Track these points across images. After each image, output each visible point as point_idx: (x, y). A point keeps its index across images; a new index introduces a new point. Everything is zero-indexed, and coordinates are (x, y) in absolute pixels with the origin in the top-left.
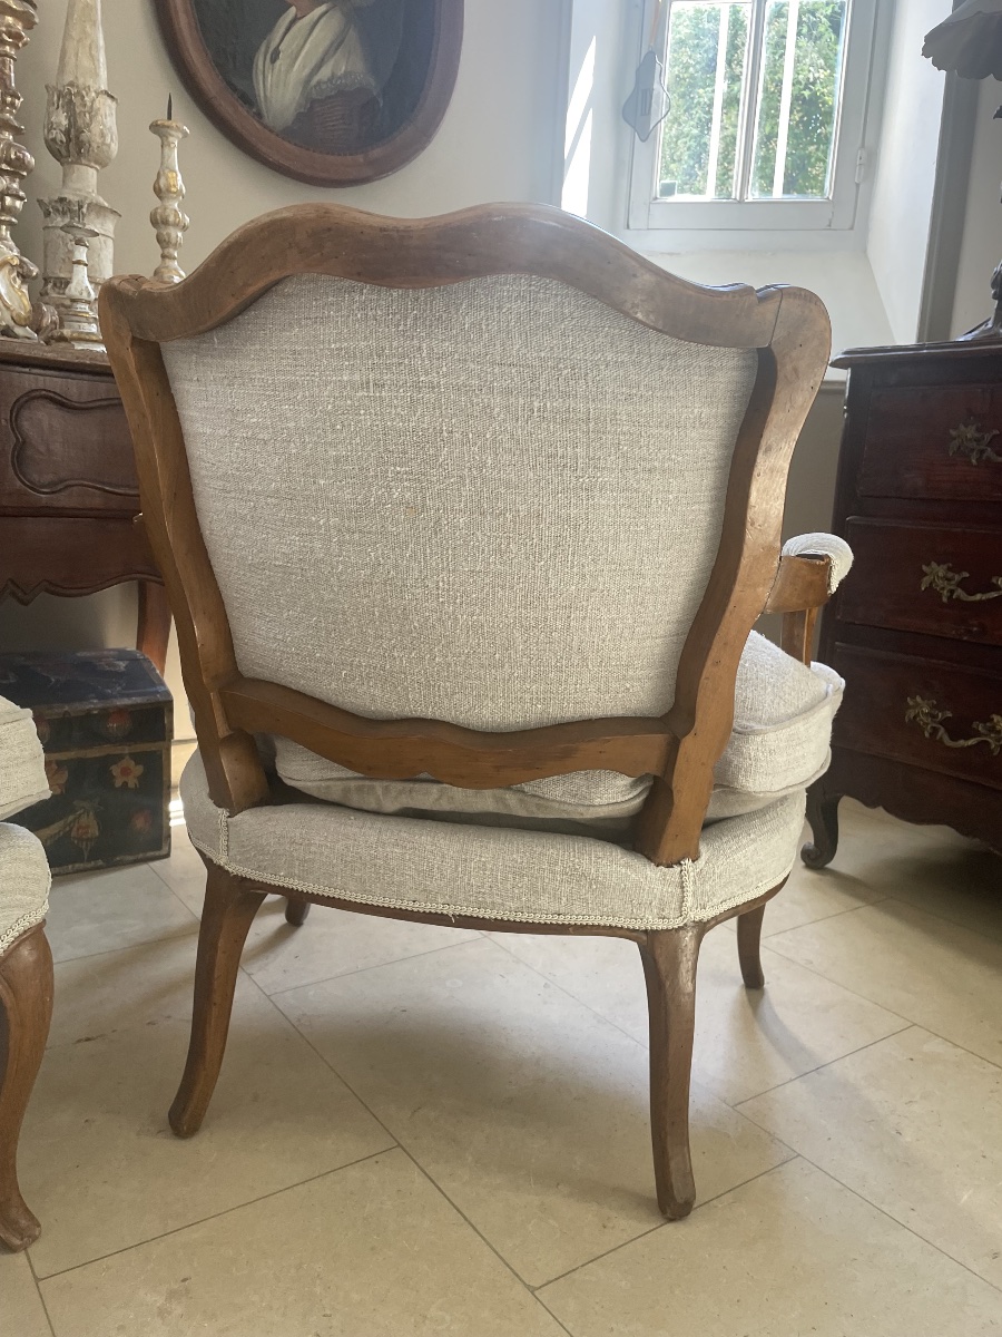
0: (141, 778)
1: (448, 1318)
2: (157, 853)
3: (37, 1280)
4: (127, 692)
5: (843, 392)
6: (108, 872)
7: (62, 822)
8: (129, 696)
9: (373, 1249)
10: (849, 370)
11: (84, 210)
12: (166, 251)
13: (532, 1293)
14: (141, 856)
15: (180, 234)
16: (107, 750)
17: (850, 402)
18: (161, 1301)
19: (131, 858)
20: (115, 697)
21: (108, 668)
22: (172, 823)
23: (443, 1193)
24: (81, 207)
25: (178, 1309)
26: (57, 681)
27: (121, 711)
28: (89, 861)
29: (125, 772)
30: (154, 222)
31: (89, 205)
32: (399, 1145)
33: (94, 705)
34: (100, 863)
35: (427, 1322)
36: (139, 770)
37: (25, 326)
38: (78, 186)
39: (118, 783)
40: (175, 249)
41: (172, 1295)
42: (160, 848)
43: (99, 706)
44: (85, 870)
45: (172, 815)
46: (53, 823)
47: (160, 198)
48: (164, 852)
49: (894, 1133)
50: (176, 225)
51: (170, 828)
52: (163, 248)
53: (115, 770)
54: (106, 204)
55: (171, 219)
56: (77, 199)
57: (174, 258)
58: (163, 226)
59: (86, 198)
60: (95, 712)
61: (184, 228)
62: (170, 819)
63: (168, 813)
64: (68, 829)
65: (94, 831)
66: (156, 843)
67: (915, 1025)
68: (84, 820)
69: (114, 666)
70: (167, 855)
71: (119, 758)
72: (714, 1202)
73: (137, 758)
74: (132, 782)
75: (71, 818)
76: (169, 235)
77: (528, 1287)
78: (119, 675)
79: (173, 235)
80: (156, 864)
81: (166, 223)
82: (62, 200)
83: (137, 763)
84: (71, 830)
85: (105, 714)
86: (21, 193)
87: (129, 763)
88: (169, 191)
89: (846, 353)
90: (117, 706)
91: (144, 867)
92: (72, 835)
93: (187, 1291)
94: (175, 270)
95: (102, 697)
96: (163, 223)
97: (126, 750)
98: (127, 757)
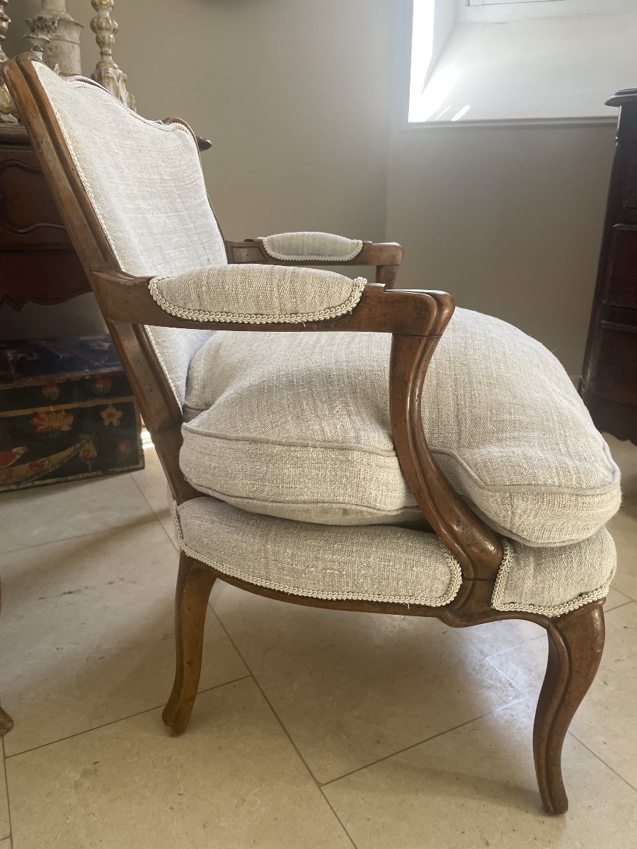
0: (121, 420)
1: (259, 802)
2: (136, 467)
3: (5, 757)
4: (107, 364)
5: (615, 125)
6: (105, 479)
7: (72, 448)
8: (109, 367)
9: (220, 748)
10: (621, 107)
11: (56, 25)
12: (103, 49)
13: (319, 788)
14: (126, 468)
15: (112, 36)
16: (97, 402)
17: (620, 134)
18: (77, 776)
19: (119, 469)
20: (100, 367)
21: (97, 348)
22: (144, 447)
23: (274, 711)
24: (53, 23)
25: (87, 784)
26: (64, 358)
27: (105, 376)
28: (92, 471)
29: (110, 415)
30: (93, 29)
31: (59, 21)
32: (252, 675)
33: (86, 373)
34: (100, 473)
35: (245, 804)
36: (119, 414)
37: (8, 114)
38: (52, 7)
39: (107, 423)
40: (109, 48)
41: (85, 773)
42: (137, 463)
43: (89, 374)
44: (89, 477)
45: (143, 441)
46: (66, 449)
47: (96, 10)
48: (140, 465)
49: (602, 683)
50: (108, 30)
51: (142, 450)
52: (101, 48)
53: (104, 414)
54: (72, 19)
55: (104, 25)
56: (51, 17)
57: (110, 55)
58: (98, 31)
59: (57, 16)
60: (87, 378)
61: (115, 31)
62: (142, 444)
63: (141, 440)
64: (77, 452)
65: (94, 453)
66: (135, 460)
67: (633, 601)
68: (87, 447)
69: (101, 346)
70: (143, 468)
71: (105, 407)
72: (459, 729)
73: (117, 406)
74: (116, 422)
75: (78, 445)
76: (104, 37)
77: (317, 783)
78: (105, 352)
79: (107, 38)
80: (136, 473)
81: (100, 28)
82: (40, 19)
83: (117, 410)
84: (78, 454)
85: (94, 379)
86: (5, 16)
87: (112, 410)
88: (101, 4)
89: (618, 94)
90: (101, 374)
91: (127, 476)
92: (80, 455)
93: (96, 771)
94: (110, 63)
95: (92, 367)
96: (99, 29)
97: (110, 402)
98: (111, 407)
